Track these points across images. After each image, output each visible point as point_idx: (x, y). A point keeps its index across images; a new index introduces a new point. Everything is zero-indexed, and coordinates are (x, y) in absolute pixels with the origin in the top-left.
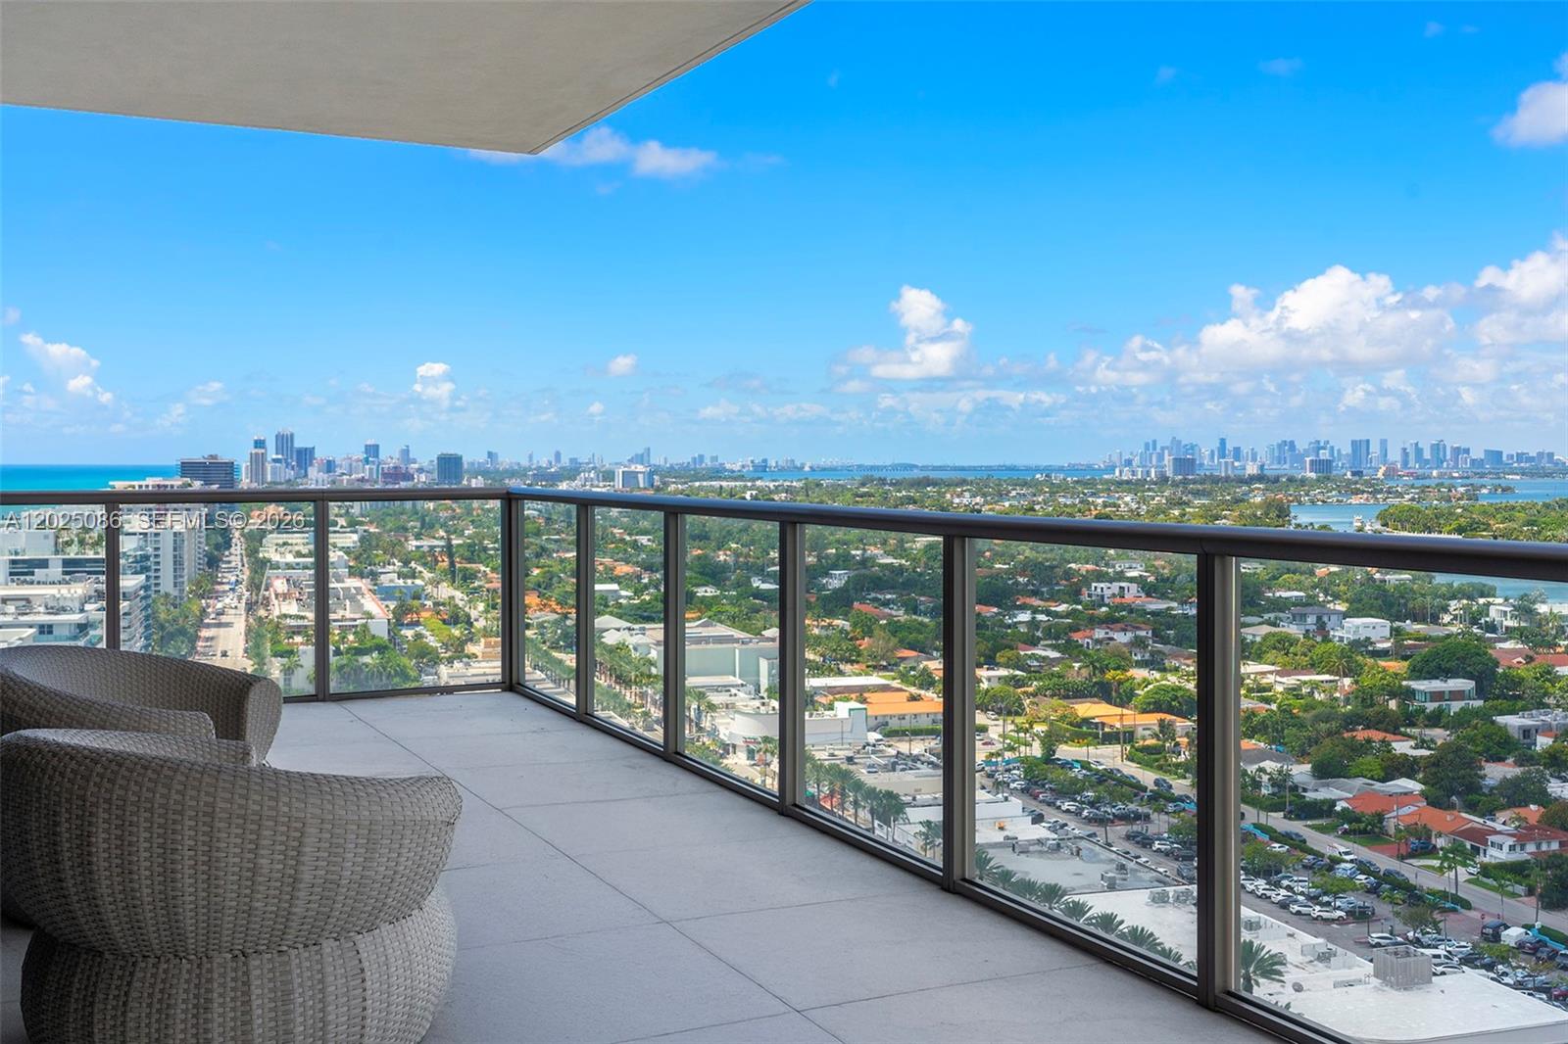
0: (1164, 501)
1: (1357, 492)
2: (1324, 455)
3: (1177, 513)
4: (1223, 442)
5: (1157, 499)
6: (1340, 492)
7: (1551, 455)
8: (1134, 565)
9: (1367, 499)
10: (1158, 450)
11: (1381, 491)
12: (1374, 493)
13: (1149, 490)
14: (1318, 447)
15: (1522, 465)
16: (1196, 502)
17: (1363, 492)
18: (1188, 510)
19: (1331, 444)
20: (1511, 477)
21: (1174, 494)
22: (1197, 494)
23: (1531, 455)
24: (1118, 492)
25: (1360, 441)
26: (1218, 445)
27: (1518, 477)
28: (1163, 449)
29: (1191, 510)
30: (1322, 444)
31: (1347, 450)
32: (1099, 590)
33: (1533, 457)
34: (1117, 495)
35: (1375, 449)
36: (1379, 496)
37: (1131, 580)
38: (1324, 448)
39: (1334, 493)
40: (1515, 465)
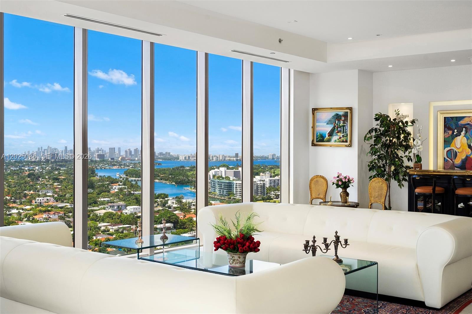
0: (50, 169)
1: (114, 165)
2: (100, 153)
3: (57, 172)
4: (66, 148)
5: (47, 168)
6: (109, 165)
7: (169, 153)
8: (49, 191)
9: (118, 167)
10: (43, 150)
11: (122, 165)
12: (120, 165)
13: (43, 165)
14: (98, 150)
15: (161, 156)
16: (62, 169)
17: (116, 165)
18: (60, 171)
19: (102, 149)
20: (159, 160)
21: (53, 166)
22: (61, 166)
23: (164, 153)
24: (32, 165)
25: (112, 148)
26: (64, 149)
27: (161, 160)
28: (45, 150)
29: (61, 171)
30: (100, 149)
31: (108, 151)
32: (39, 200)
33: (164, 154)
34: (32, 167)
35: (117, 151)
36: (122, 166)
37: (49, 196)
38: (100, 150)
39: (107, 165)
40: (159, 156)
